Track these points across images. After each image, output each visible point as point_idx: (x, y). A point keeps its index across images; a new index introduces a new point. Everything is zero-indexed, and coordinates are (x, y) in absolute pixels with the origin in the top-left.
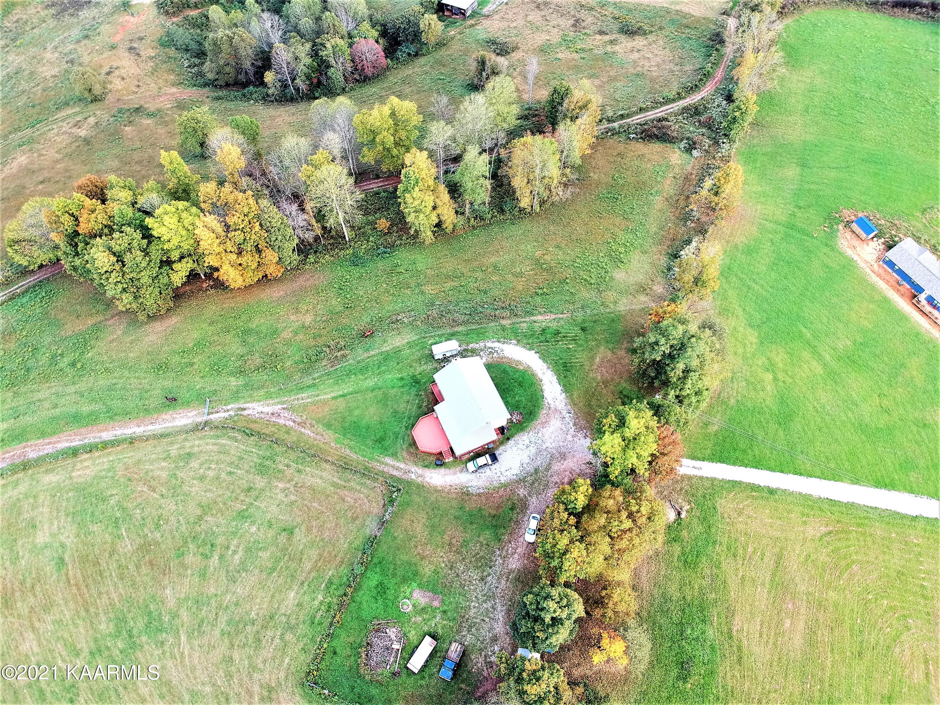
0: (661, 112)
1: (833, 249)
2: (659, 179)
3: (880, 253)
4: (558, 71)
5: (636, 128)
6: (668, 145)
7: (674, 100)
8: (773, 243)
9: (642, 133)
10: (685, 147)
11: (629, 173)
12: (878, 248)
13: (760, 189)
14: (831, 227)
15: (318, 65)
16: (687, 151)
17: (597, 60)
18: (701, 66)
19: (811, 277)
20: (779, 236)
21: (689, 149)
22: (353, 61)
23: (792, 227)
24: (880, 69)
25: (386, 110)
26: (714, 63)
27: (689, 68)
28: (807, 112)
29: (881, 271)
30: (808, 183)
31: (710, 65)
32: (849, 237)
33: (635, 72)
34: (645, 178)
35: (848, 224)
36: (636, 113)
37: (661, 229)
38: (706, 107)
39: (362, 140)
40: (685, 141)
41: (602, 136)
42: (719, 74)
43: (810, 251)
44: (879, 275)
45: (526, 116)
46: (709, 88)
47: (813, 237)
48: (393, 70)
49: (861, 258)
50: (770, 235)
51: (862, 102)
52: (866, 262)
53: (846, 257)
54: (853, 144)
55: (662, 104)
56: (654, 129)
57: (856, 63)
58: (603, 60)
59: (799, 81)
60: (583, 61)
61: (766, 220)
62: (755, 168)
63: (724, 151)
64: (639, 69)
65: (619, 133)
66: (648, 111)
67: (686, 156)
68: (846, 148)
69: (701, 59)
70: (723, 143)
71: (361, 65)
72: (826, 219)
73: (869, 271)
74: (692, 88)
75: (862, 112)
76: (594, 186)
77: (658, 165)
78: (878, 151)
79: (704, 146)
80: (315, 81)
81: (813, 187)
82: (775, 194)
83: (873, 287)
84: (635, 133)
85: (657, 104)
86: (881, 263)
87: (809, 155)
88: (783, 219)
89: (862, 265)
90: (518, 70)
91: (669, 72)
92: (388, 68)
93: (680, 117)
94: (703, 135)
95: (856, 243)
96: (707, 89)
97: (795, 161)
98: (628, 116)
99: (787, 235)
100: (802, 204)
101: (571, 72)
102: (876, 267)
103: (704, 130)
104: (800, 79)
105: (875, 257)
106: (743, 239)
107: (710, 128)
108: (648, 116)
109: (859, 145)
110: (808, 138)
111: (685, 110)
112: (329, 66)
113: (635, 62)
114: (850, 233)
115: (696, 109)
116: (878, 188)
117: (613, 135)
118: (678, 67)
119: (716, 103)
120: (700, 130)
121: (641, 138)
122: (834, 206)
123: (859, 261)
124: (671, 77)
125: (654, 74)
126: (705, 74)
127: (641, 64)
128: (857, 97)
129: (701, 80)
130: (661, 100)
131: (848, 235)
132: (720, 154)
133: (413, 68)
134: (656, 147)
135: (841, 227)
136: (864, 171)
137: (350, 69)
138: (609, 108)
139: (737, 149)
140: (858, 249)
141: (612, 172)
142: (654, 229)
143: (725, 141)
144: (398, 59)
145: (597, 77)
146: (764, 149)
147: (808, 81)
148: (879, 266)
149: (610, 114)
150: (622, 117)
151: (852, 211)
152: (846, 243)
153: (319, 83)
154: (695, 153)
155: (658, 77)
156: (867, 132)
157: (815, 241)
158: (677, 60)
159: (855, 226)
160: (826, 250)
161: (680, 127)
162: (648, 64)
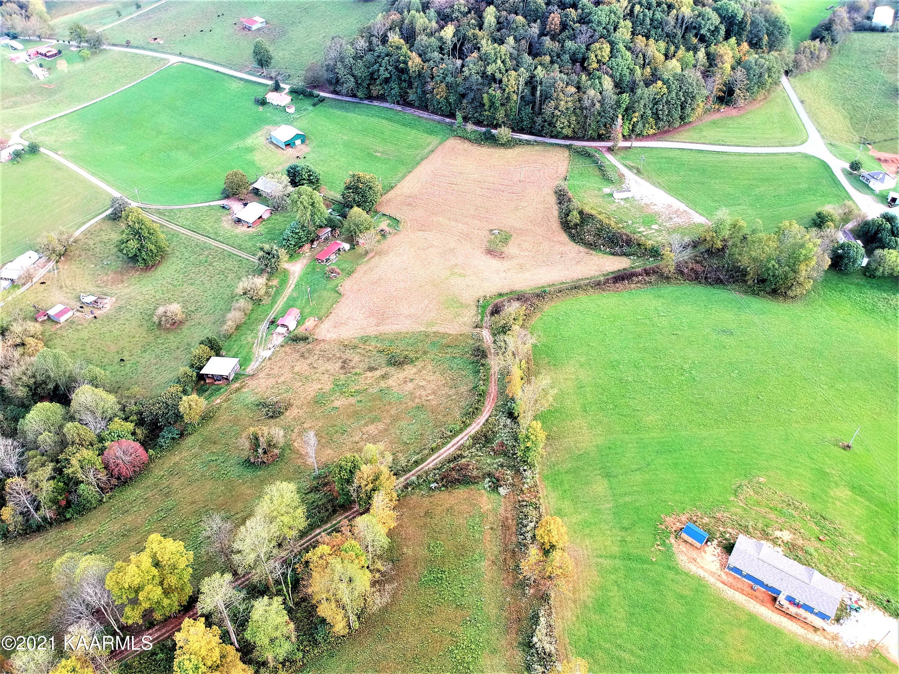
0: (453, 446)
1: (677, 572)
2: (477, 536)
3: (720, 558)
4: (338, 423)
5: (435, 475)
6: (473, 487)
7: (461, 430)
8: (618, 586)
9: (442, 479)
10: (490, 487)
11: (444, 536)
12: (715, 553)
13: (579, 517)
14: (664, 544)
15: (65, 484)
16: (493, 490)
17: (374, 400)
18: (474, 385)
19: (672, 617)
20: (621, 573)
21: (495, 487)
22: (106, 467)
23: (628, 557)
24: (629, 348)
25: (145, 559)
26: (485, 380)
27: (463, 389)
28: (586, 411)
29: (731, 580)
30: (621, 495)
31: (481, 382)
32: (684, 550)
33: (414, 405)
34: (461, 539)
35: (677, 533)
36: (429, 455)
37: (501, 608)
38: (493, 432)
39: (120, 601)
40: (488, 480)
41: (403, 494)
42: (493, 389)
43: (658, 583)
44: (731, 586)
45: (316, 487)
46: (489, 407)
47: (652, 563)
48: (156, 460)
49: (705, 570)
50: (612, 576)
51: (628, 387)
52: (712, 574)
53: (692, 577)
54: (642, 436)
55: (452, 437)
56: (454, 473)
57: (606, 348)
58: (380, 400)
59: (566, 379)
60: (360, 404)
61: (601, 557)
62: (565, 491)
63: (528, 480)
64: (417, 400)
65: (419, 485)
66: (440, 449)
67: (494, 496)
68: (637, 443)
69: (471, 377)
70: (525, 471)
71: (116, 469)
72: (655, 535)
73: (721, 585)
74: (474, 412)
75: (634, 398)
76: (411, 565)
77: (470, 516)
78: (665, 437)
79: (508, 480)
80: (64, 503)
81: (627, 499)
82: (597, 520)
83: (734, 607)
84: (436, 481)
85: (446, 439)
86: (727, 570)
87: (608, 462)
88: (615, 549)
89: (712, 580)
90: (296, 430)
91: (447, 398)
92: (151, 459)
93: (473, 450)
94: (502, 466)
95: (694, 554)
96: (487, 409)
97: (599, 472)
98: (423, 460)
99: (629, 570)
100: (626, 523)
101: (352, 420)
102: (724, 576)
103: (501, 459)
104: (566, 377)
105: (718, 565)
106: (589, 592)
107: (505, 455)
108: (442, 454)
109: (647, 436)
110: (600, 441)
111: (475, 439)
112: (78, 483)
113: (411, 394)
114: (684, 544)
115: (485, 436)
116: (685, 481)
117: (413, 489)
118: (453, 391)
119: (502, 424)
120: (497, 460)
121: (443, 486)
122: (655, 516)
123: (707, 576)
124: (450, 402)
125: (434, 403)
126: (480, 394)
127: (417, 394)
128: (622, 383)
129: (479, 401)
130: (449, 433)
131: (683, 547)
132: (526, 486)
133: (180, 453)
134: (461, 492)
135: (673, 540)
136: (664, 465)
137: (105, 478)
138: (400, 455)
139: (539, 473)
140: (699, 560)
141: (427, 540)
142: (493, 611)
143: (525, 468)
144: (161, 446)
145: (379, 420)
146: (564, 466)
147: (573, 377)
148: (727, 574)
149: (403, 462)
150: (417, 463)
151: (674, 516)
152: (685, 558)
153: (69, 504)
154: (501, 490)
155: (439, 405)
156: (647, 419)
157: (656, 566)
158: (450, 383)
159: (684, 536)
160: (671, 575)
161: (477, 461)
162: (424, 393)
